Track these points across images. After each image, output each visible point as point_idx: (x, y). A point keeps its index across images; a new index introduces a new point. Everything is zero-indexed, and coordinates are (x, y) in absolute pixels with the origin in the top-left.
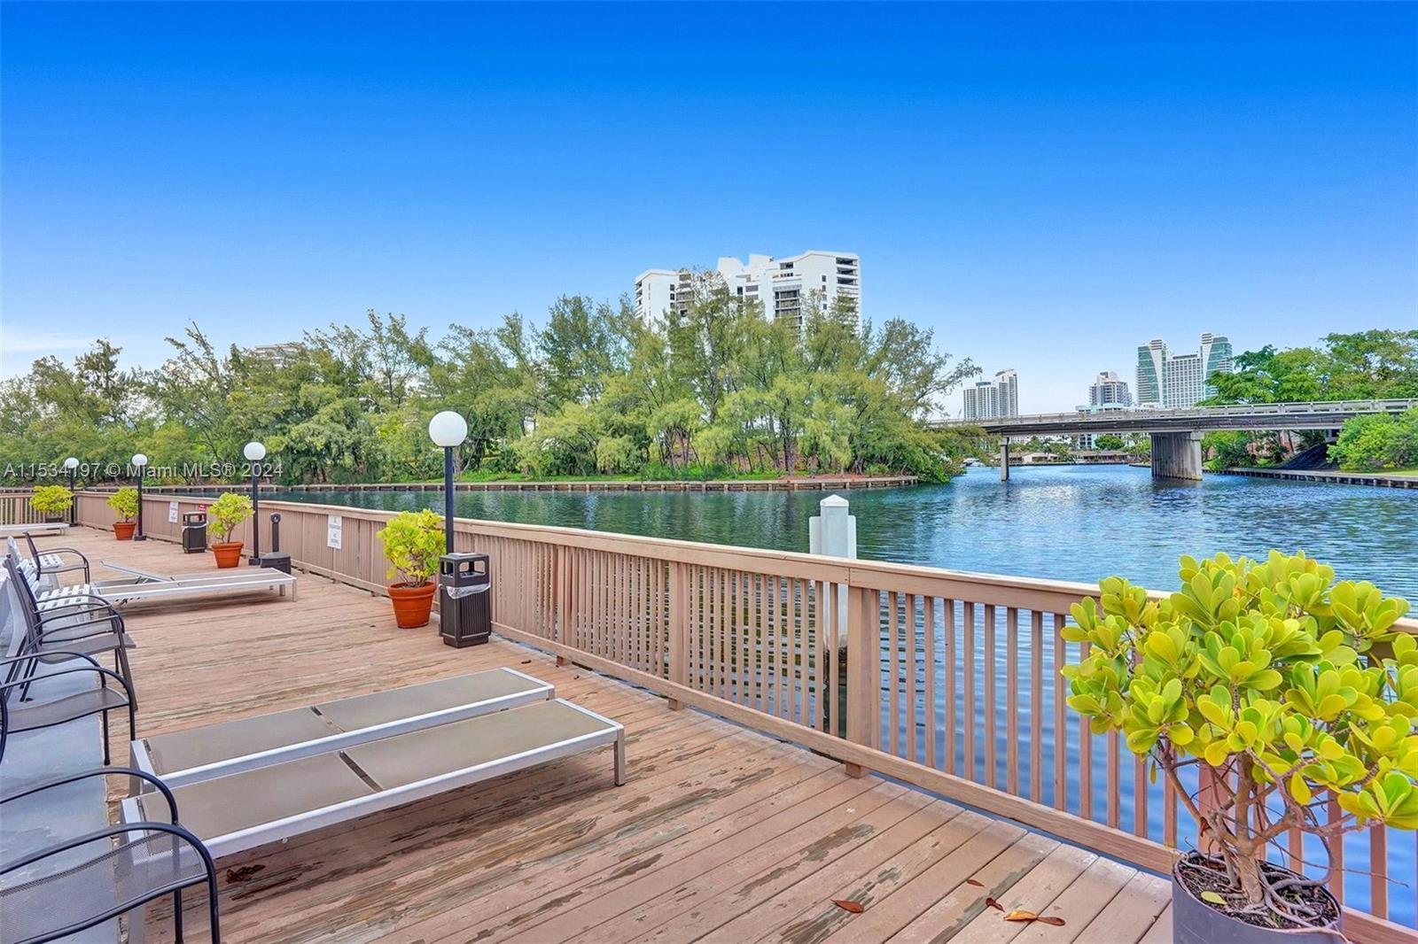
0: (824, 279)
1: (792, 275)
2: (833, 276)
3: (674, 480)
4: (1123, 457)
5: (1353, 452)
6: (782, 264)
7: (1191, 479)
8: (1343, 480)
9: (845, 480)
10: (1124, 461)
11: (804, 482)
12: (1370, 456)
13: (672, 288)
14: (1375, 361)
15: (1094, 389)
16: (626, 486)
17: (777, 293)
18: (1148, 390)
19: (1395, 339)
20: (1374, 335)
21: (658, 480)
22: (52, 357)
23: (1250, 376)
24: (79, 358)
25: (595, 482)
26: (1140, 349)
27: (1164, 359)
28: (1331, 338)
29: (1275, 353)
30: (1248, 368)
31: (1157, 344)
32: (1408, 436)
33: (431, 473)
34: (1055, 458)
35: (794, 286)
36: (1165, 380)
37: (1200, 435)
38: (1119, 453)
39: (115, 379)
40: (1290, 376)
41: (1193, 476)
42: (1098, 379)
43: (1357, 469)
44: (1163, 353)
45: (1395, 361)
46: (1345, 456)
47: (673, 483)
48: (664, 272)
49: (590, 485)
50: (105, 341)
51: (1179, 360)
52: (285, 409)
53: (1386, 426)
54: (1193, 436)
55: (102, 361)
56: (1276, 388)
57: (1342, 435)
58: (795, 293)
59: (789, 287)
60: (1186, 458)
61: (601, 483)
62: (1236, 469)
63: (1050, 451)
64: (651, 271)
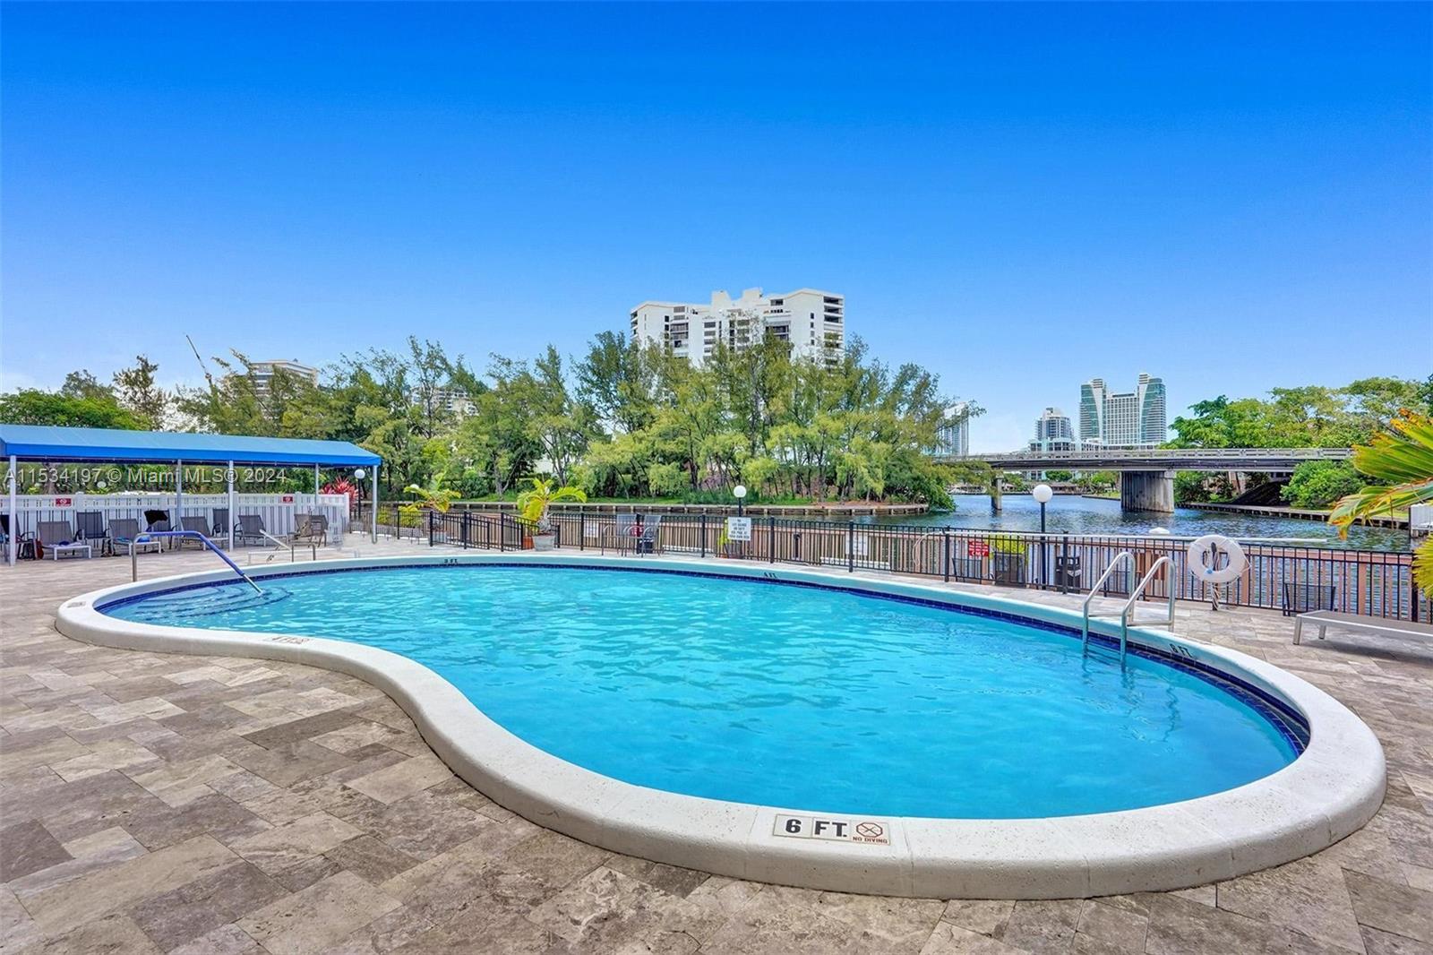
0: (812, 316)
1: (782, 311)
2: (821, 314)
3: (717, 503)
4: (1073, 488)
5: (1304, 492)
6: (772, 301)
7: (1163, 512)
8: (1295, 516)
9: (872, 508)
10: (1073, 492)
11: (837, 508)
12: (1317, 496)
13: (667, 319)
14: (1311, 412)
15: (1040, 424)
16: (669, 509)
17: (767, 328)
18: (1089, 427)
19: (1329, 395)
20: (1312, 391)
21: (700, 503)
22: (85, 371)
23: (1207, 422)
24: (117, 374)
25: (639, 505)
26: (1083, 387)
27: (1105, 397)
28: (1276, 392)
29: (1227, 403)
30: (1205, 415)
31: (1098, 383)
32: (1348, 480)
33: (474, 492)
34: (1011, 488)
35: (783, 322)
36: (1105, 417)
37: (1172, 474)
38: (1068, 484)
39: (153, 394)
40: (1242, 424)
41: (1165, 509)
42: (1044, 415)
43: (1305, 506)
44: (1104, 391)
45: (1329, 413)
46: (1296, 495)
47: (715, 506)
48: (662, 304)
49: (634, 507)
50: (144, 358)
51: (1118, 398)
52: (336, 428)
53: (1330, 472)
54: (1167, 475)
55: (141, 378)
56: (1230, 433)
57: (1294, 478)
58: (784, 328)
59: (779, 323)
60: (1159, 493)
61: (646, 505)
62: (1193, 503)
63: (1007, 481)
64: (648, 302)
